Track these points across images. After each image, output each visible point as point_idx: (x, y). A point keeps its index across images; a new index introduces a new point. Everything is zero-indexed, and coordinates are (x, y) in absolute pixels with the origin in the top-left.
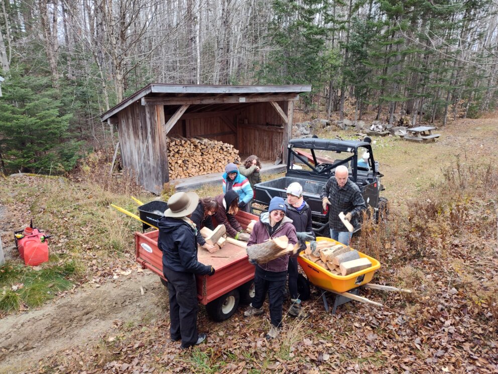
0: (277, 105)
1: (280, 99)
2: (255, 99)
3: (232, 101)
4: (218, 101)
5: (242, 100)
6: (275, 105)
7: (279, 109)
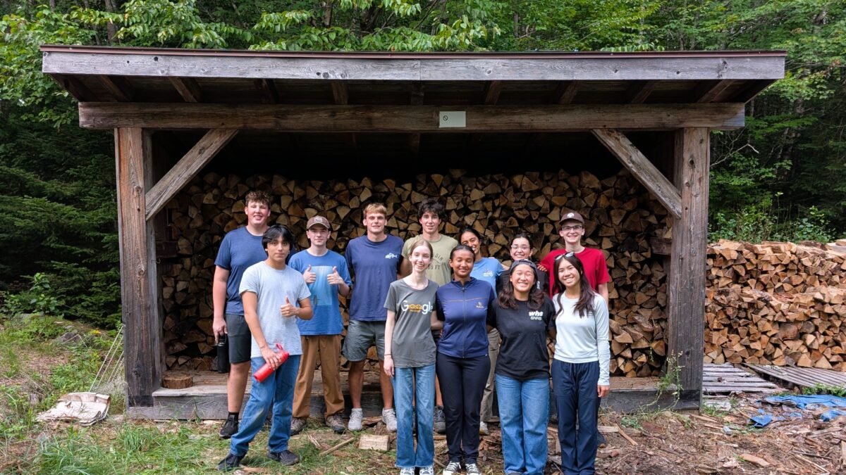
0: (626, 142)
1: (644, 119)
2: (516, 118)
3: (408, 121)
4: (346, 120)
5: (453, 120)
6: (611, 143)
7: (634, 159)
